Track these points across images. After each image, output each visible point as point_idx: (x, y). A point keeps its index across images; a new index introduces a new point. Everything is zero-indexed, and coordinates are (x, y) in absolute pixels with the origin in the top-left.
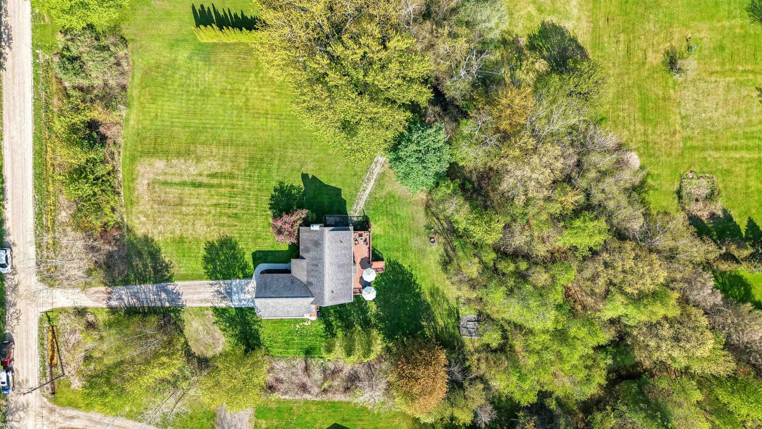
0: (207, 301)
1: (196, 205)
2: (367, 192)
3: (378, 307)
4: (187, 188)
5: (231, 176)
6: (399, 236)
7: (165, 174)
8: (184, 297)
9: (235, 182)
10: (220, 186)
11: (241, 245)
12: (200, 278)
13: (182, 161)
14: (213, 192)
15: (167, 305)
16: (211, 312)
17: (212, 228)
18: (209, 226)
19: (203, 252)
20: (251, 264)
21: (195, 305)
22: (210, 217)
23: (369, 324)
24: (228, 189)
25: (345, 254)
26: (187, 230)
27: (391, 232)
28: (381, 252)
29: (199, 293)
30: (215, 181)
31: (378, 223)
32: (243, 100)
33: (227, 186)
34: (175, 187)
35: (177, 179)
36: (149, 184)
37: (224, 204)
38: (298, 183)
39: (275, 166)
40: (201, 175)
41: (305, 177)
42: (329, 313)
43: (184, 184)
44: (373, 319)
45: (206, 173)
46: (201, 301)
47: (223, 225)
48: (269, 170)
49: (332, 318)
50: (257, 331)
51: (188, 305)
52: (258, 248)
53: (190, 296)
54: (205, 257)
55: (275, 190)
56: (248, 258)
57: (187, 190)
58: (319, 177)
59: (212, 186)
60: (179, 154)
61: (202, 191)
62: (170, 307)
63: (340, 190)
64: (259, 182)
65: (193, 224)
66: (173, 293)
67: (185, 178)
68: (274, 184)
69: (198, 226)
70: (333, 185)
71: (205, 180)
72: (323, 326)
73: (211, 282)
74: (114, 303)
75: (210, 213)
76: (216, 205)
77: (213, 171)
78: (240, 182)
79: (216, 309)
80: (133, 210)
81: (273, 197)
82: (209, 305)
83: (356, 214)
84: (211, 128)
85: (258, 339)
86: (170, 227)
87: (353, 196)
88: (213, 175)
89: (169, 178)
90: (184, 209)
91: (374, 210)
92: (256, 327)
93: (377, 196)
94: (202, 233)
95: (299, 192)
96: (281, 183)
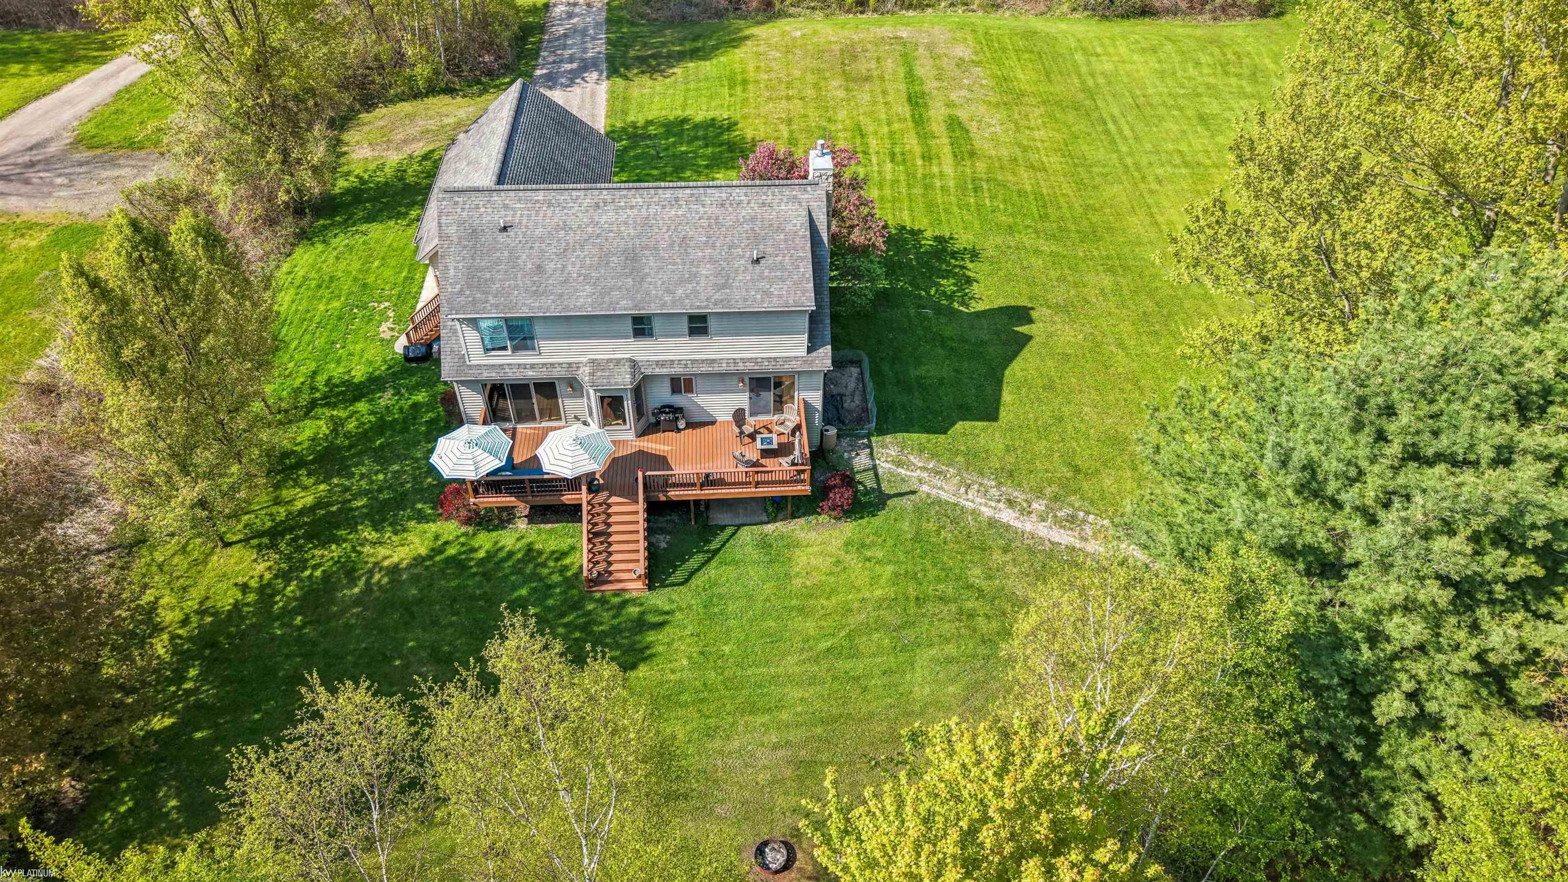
1: (850, 100)
2: (1007, 516)
3: (394, 570)
4: (903, 87)
5: (965, 155)
6: (791, 664)
7: (936, 58)
8: (558, 93)
9: (947, 160)
10: (925, 136)
12: (616, 114)
13: (984, 82)
14: (899, 125)
15: (540, 71)
17: (783, 127)
18: (787, 121)
19: (700, 114)
22: (818, 122)
23: (309, 537)
24: (918, 150)
25: (694, 276)
26: (771, 89)
27: (810, 626)
28: (698, 581)
30: (938, 127)
31: (851, 559)
33: (928, 147)
34: (902, 70)
35: (924, 72)
36: (898, 38)
38: (988, 296)
39: (1031, 242)
40: (950, 106)
41: (1020, 314)
42: (413, 389)
43: (913, 80)
44: (335, 551)
45: (961, 114)
48: (1010, 230)
49: (386, 399)
50: (402, 216)
54: (685, 121)
55: (939, 239)
57: (898, 89)
58: (1025, 352)
59: (919, 122)
60: (1003, 80)
61: (901, 109)
62: (531, 76)
63: (990, 413)
64: (963, 207)
65: (789, 98)
66: (571, 79)
67: (932, 84)
68: (964, 240)
69: (785, 105)
70: (1007, 396)
71: (937, 113)
72: (359, 374)
74: (560, 9)
75: (831, 121)
76: (859, 130)
77: (972, 126)
78: (948, 170)
81: (915, 232)
83: (884, 466)
86: (774, 65)
87: (974, 461)
88: (954, 124)
89: (924, 62)
90: (836, 83)
91: (917, 538)
93: (998, 557)
94: (764, 112)
95: (951, 298)
96: (974, 255)
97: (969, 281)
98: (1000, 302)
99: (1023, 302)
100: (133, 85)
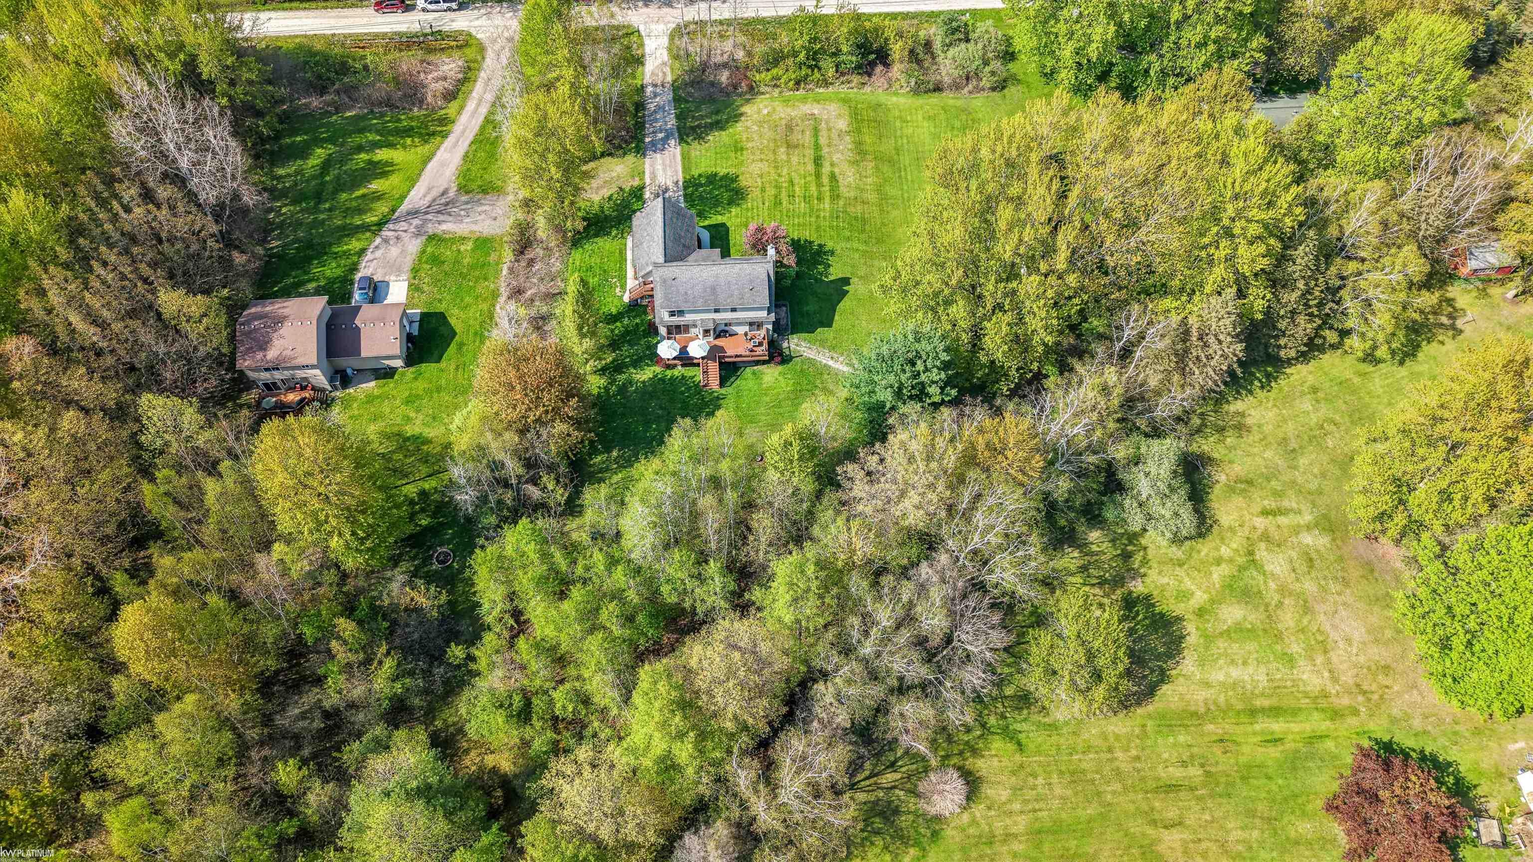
0: (654, 177)
1: (789, 161)
2: (831, 363)
3: (644, 382)
4: (812, 152)
5: (835, 197)
6: (762, 410)
7: (829, 130)
8: (658, 156)
9: (827, 200)
10: (819, 185)
11: (734, 210)
12: (686, 169)
13: (850, 147)
14: (809, 179)
15: (647, 140)
16: (636, 183)
17: (759, 180)
18: (761, 176)
19: (722, 172)
20: (707, 223)
21: (647, 166)
22: (774, 176)
23: (615, 371)
24: (815, 194)
25: (732, 295)
26: (753, 154)
27: (768, 399)
28: (734, 385)
29: (664, 170)
30: (825, 180)
31: (780, 378)
33: (820, 192)
34: (813, 140)
35: (823, 141)
36: (813, 114)
37: (794, 191)
38: (835, 273)
39: (856, 245)
40: (832, 165)
41: (846, 281)
42: (634, 317)
43: (817, 147)
44: (624, 376)
45: (836, 170)
46: (653, 174)
47: (763, 190)
48: (848, 239)
49: (626, 321)
50: (609, 234)
51: (647, 161)
52: (732, 229)
53: (659, 161)
54: (716, 175)
55: (820, 246)
56: (718, 219)
57: (810, 153)
58: (846, 299)
59: (818, 175)
60: (859, 144)
61: (811, 167)
62: (644, 142)
63: (830, 325)
64: (831, 227)
65: (762, 160)
66: (663, 145)
67: (826, 150)
68: (830, 245)
69: (760, 165)
70: (836, 318)
71: (826, 169)
72: (614, 311)
73: (681, 183)
74: (649, 89)
75: (779, 175)
76: (791, 182)
77: (840, 178)
78: (827, 206)
79: (642, 188)
80: (777, 104)
81: (811, 243)
82: (648, 181)
83: (793, 346)
84: (900, 177)
85: (596, 235)
86: (755, 136)
87: (823, 343)
88: (833, 177)
89: (823, 133)
90: (783, 150)
91: (802, 371)
92: (614, 232)
93: (826, 376)
94: (750, 169)
95: (821, 274)
96: (832, 253)
97: (829, 266)
98: (840, 276)
99: (849, 276)
100: (467, 152)
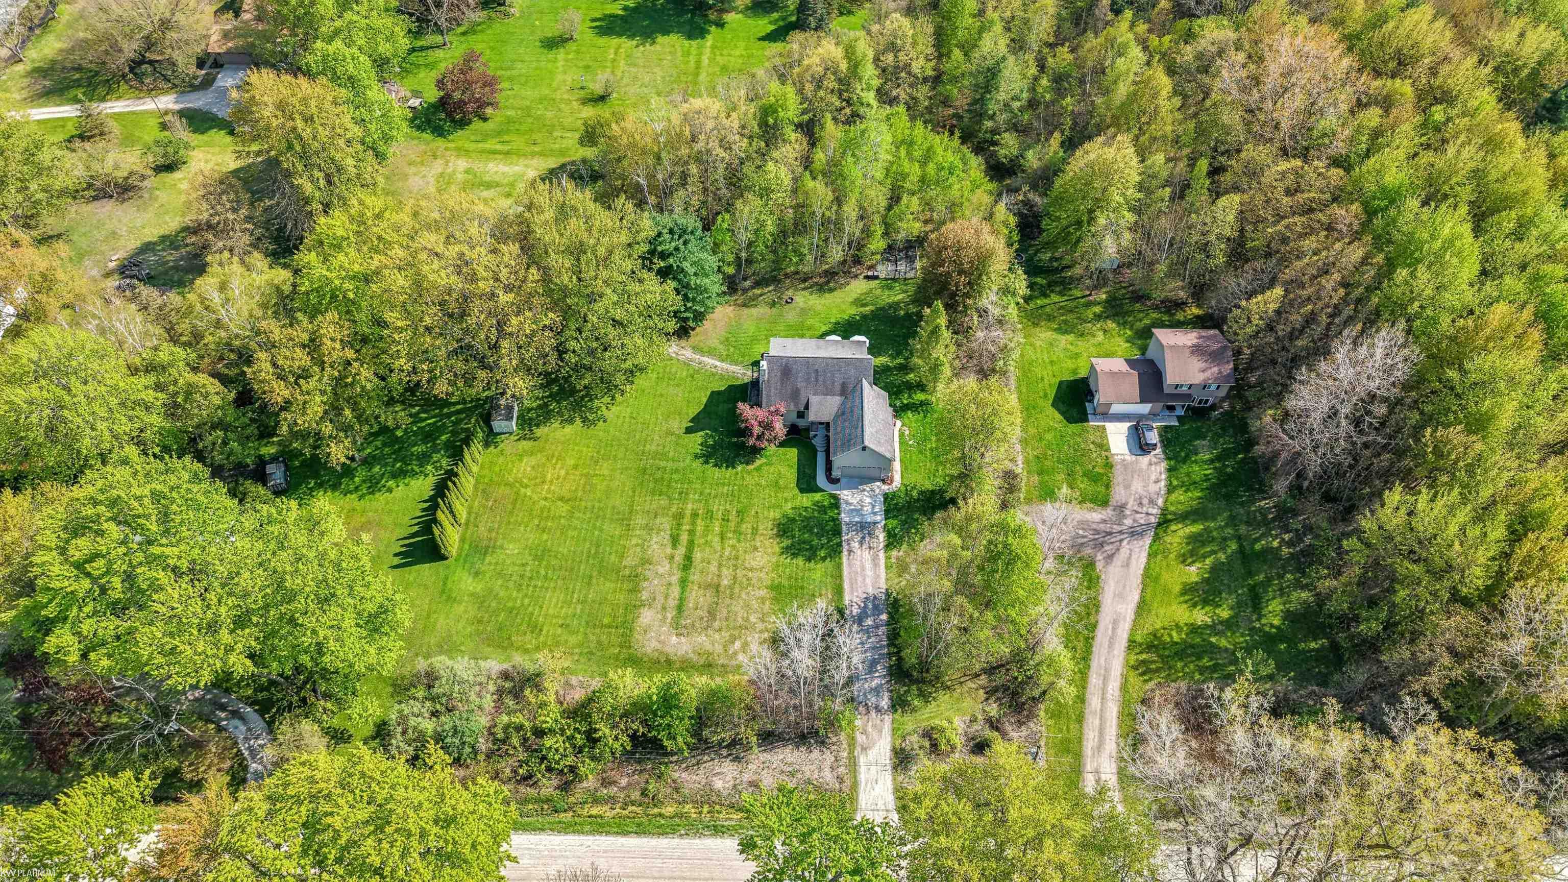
0: (875, 559)
1: (720, 566)
2: (718, 363)
4: (691, 578)
5: (679, 517)
7: (664, 608)
8: (871, 591)
9: (688, 512)
10: (691, 532)
11: (788, 508)
12: (839, 566)
13: (645, 584)
14: (702, 541)
15: (884, 617)
16: (894, 553)
17: (758, 544)
18: (756, 549)
19: (798, 560)
20: (818, 496)
21: (883, 575)
22: (741, 547)
24: (699, 521)
26: (760, 579)
29: (863, 568)
30: (684, 537)
32: (560, 503)
33: (693, 523)
34: (687, 594)
35: (676, 591)
36: (679, 635)
37: (721, 526)
38: (698, 437)
39: (670, 465)
40: (672, 557)
41: (689, 431)
43: (683, 582)
45: (669, 550)
46: (876, 565)
47: (755, 531)
48: (677, 471)
50: (921, 493)
51: (883, 586)
52: (793, 485)
53: (869, 581)
54: (806, 559)
55: (707, 462)
56: (807, 500)
57: (695, 576)
58: (693, 415)
59: (691, 543)
60: (635, 590)
61: (697, 555)
62: (889, 613)
63: (713, 393)
64: (690, 482)
65: (751, 570)
66: (866, 607)
67: (675, 579)
68: (697, 464)
69: (754, 564)
70: (704, 400)
71: (681, 551)
72: (910, 414)
73: (845, 553)
74: (885, 703)
75: (733, 547)
76: (722, 537)
77: (667, 540)
78: (690, 506)
79: (888, 546)
80: (721, 662)
81: (716, 465)
82: (882, 555)
83: (750, 373)
84: (598, 547)
85: (933, 492)
86: (755, 604)
87: (722, 378)
88: (675, 541)
89: (672, 603)
90: (725, 582)
92: (915, 493)
93: (724, 354)
94: (766, 558)
96: (696, 457)
97: (701, 445)
99: (685, 436)
